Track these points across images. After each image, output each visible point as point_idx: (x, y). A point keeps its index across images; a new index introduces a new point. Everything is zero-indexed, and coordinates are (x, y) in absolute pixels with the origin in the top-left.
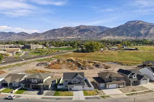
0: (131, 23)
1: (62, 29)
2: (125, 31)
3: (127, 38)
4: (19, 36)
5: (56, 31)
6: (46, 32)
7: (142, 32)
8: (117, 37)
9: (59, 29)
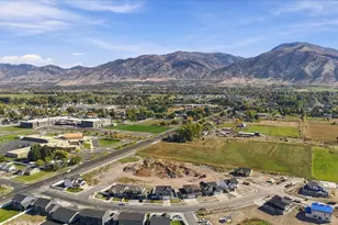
0: (286, 49)
1: (137, 60)
2: (271, 67)
3: (276, 82)
4: (42, 75)
5: (124, 64)
6: (103, 67)
7: (308, 70)
8: (254, 80)
9: (130, 59)
